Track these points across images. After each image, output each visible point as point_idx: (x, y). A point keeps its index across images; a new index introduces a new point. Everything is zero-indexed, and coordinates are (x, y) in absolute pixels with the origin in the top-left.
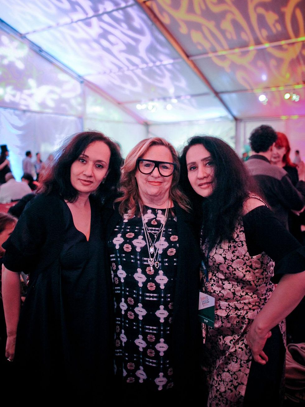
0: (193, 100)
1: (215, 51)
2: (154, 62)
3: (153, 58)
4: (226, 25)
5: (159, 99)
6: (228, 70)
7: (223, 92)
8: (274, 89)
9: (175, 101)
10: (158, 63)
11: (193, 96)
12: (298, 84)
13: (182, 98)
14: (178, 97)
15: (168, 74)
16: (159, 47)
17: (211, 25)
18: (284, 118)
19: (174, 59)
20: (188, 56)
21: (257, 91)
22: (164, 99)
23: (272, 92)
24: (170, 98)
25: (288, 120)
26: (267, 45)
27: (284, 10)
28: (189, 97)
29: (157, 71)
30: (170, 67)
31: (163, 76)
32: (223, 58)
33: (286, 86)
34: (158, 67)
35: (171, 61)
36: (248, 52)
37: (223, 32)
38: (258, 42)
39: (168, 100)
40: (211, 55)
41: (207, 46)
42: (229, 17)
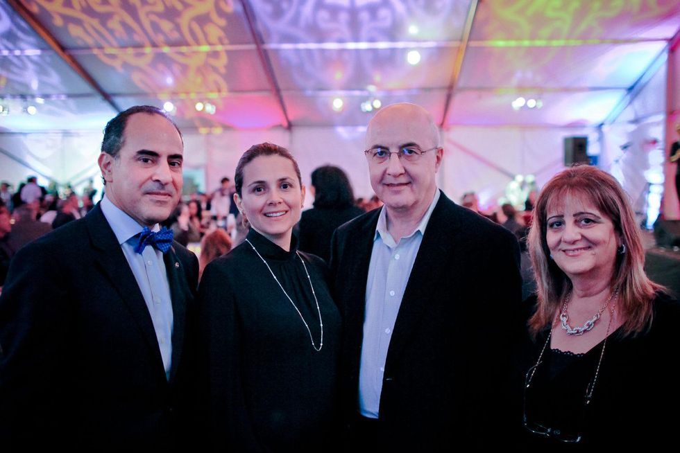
0: (71, 102)
1: (101, 48)
2: (11, 51)
3: (10, 46)
4: (114, 24)
5: (14, 96)
6: (121, 70)
7: (115, 95)
8: (183, 96)
9: (40, 101)
10: (17, 53)
11: (70, 96)
12: (212, 91)
13: (54, 99)
14: (46, 96)
15: (31, 66)
16: (20, 34)
17: (96, 22)
18: (203, 131)
19: (42, 49)
20: (63, 48)
21: (162, 96)
22: (23, 97)
23: (182, 101)
24: (33, 97)
25: (209, 134)
26: (166, 50)
27: (179, 20)
28: (63, 97)
29: (15, 61)
30: (35, 58)
31: (24, 68)
32: (113, 56)
33: (198, 93)
34: (17, 57)
35: (38, 52)
36: (143, 54)
37: (111, 31)
38: (154, 45)
39: (29, 99)
40: (96, 51)
41: (90, 41)
42: (117, 18)
